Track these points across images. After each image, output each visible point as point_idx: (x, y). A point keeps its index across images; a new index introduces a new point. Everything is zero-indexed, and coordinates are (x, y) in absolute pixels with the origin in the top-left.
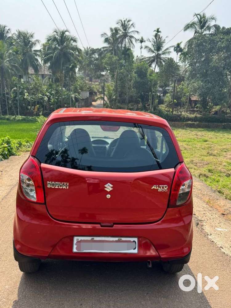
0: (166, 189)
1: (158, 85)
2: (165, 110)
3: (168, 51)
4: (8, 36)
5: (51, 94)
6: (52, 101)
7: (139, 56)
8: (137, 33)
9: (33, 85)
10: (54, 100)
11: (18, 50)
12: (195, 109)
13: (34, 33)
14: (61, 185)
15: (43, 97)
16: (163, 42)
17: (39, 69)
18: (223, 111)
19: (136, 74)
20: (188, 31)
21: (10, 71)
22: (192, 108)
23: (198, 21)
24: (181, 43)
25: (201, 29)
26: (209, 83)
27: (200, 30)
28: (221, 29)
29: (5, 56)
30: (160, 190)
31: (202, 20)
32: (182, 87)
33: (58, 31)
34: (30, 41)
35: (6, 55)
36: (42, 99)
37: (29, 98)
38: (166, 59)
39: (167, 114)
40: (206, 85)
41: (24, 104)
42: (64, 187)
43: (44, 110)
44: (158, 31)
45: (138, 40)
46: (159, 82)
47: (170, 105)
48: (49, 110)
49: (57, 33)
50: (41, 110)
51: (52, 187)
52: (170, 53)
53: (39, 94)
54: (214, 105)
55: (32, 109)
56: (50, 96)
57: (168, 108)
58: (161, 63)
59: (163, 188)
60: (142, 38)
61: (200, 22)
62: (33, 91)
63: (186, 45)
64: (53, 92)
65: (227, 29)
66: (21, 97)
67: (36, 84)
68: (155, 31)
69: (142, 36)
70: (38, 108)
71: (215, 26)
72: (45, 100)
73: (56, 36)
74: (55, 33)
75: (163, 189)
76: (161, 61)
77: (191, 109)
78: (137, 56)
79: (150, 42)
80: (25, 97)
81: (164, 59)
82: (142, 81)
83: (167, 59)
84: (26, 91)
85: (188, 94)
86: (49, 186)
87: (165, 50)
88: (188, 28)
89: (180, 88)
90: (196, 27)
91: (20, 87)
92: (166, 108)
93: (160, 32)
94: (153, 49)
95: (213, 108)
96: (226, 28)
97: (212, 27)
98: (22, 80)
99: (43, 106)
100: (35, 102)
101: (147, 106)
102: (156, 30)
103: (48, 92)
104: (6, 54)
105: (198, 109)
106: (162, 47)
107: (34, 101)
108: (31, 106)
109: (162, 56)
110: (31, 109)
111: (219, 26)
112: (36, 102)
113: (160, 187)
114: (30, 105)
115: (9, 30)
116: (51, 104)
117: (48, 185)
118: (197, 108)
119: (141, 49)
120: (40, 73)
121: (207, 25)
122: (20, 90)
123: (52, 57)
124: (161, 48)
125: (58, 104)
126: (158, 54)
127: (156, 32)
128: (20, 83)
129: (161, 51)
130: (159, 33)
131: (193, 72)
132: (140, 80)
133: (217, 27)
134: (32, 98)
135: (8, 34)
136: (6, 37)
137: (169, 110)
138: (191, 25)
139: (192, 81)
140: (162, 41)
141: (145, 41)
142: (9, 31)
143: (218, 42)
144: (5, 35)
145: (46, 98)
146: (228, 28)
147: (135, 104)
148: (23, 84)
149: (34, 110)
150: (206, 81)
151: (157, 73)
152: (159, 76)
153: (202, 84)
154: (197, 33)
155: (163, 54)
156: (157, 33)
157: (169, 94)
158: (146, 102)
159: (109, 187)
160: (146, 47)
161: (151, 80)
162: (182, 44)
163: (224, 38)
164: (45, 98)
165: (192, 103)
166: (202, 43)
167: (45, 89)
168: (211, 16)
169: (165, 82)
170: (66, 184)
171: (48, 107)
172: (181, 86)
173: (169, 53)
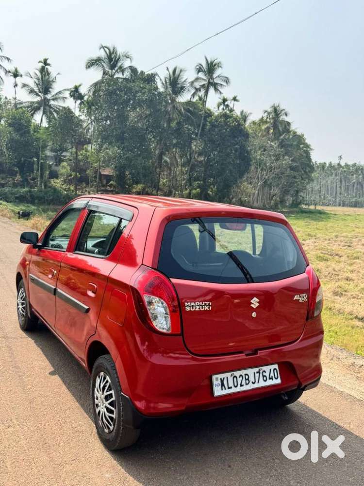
0: (305, 298)
1: (48, 148)
2: (60, 187)
3: (61, 95)
7: (8, 98)
8: (7, 60)
12: (108, 188)
14: (202, 306)
16: (53, 81)
18: (147, 192)
19: (10, 127)
20: (93, 69)
22: (103, 186)
23: (106, 57)
24: (80, 85)
25: (112, 70)
26: (128, 150)
27: (110, 71)
28: (139, 74)
30: (301, 300)
31: (113, 56)
32: (86, 154)
38: (58, 107)
39: (67, 194)
40: (124, 154)
42: (207, 308)
44: (45, 62)
45: (9, 72)
46: (50, 144)
47: (69, 180)
51: (191, 310)
52: (65, 99)
54: (133, 184)
57: (66, 185)
58: (51, 113)
60: (16, 70)
61: (110, 58)
63: (89, 90)
65: (147, 75)
68: (40, 62)
69: (16, 67)
71: (131, 67)
76: (51, 109)
77: (103, 188)
78: (6, 98)
79: (31, 77)
81: (55, 108)
82: (22, 139)
83: (61, 108)
85: (95, 165)
86: (188, 309)
87: (57, 94)
88: (93, 65)
89: (82, 155)
90: (104, 64)
92: (63, 185)
93: (49, 65)
94: (36, 89)
95: (133, 188)
96: (146, 73)
97: (126, 68)
101: (31, 179)
102: (43, 61)
105: (112, 189)
106: (51, 88)
109: (52, 102)
111: (136, 69)
117: (187, 307)
118: (111, 186)
119: (15, 87)
121: (119, 64)
124: (50, 90)
126: (45, 99)
127: (42, 64)
129: (51, 94)
130: (47, 67)
131: (104, 133)
132: (19, 138)
133: (133, 70)
137: (69, 189)
138: (96, 61)
139: (104, 146)
140: (51, 79)
141: (21, 76)
143: (137, 92)
146: (149, 74)
147: (9, 176)
150: (124, 148)
151: (47, 129)
152: (50, 134)
153: (119, 151)
154: (106, 74)
155: (53, 100)
156: (44, 65)
157: (65, 164)
158: (28, 174)
159: (255, 302)
160: (24, 85)
161: (38, 138)
162: (81, 87)
163: (145, 88)
165: (103, 178)
166: (116, 91)
168: (124, 53)
169: (61, 145)
170: (209, 304)
172: (84, 151)
173: (63, 99)
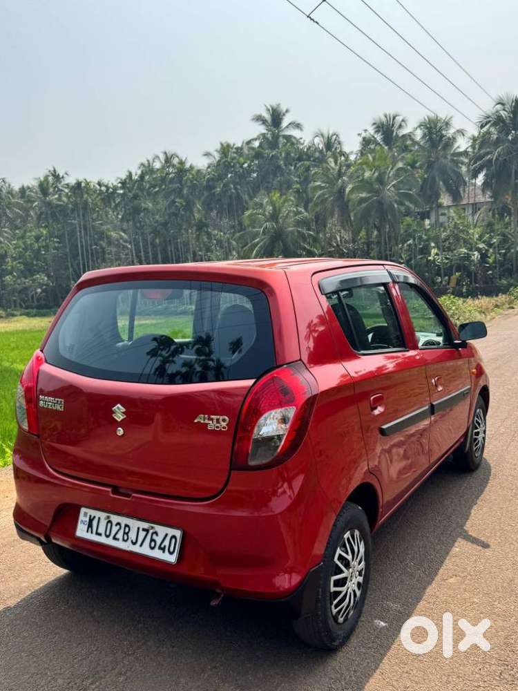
0: (224, 424)
4: (401, 135)
5: (490, 245)
6: (491, 261)
9: (451, 231)
10: (495, 258)
11: (416, 159)
13: (451, 117)
15: (471, 253)
17: (462, 192)
21: (396, 206)
29: (389, 177)
30: (212, 426)
33: (505, 101)
34: (442, 136)
35: (391, 174)
36: (468, 257)
37: (439, 260)
41: (427, 274)
42: (59, 408)
43: (471, 283)
48: (481, 282)
49: (503, 104)
50: (464, 283)
53: (461, 247)
55: (444, 283)
56: (487, 251)
59: (218, 421)
62: (449, 243)
64: (495, 240)
66: (421, 258)
67: (456, 226)
70: (457, 279)
72: (473, 261)
73: (503, 114)
74: (499, 107)
75: (218, 425)
80: (430, 258)
84: (433, 245)
91: (420, 238)
98: (427, 222)
99: (469, 275)
100: (451, 267)
103: (484, 242)
104: (390, 172)
107: (449, 265)
108: (442, 276)
110: (441, 282)
112: (454, 268)
113: (212, 420)
114: (440, 276)
115: (403, 121)
116: (489, 269)
117: (40, 402)
120: (465, 202)
122: (420, 245)
123: (490, 161)
125: (506, 266)
128: (422, 229)
134: (447, 258)
135: (401, 131)
136: (398, 136)
142: (403, 124)
144: (394, 134)
145: (476, 256)
148: (428, 230)
149: (448, 284)
164: (474, 255)
167: (477, 236)
170: (61, 402)
171: (480, 274)
